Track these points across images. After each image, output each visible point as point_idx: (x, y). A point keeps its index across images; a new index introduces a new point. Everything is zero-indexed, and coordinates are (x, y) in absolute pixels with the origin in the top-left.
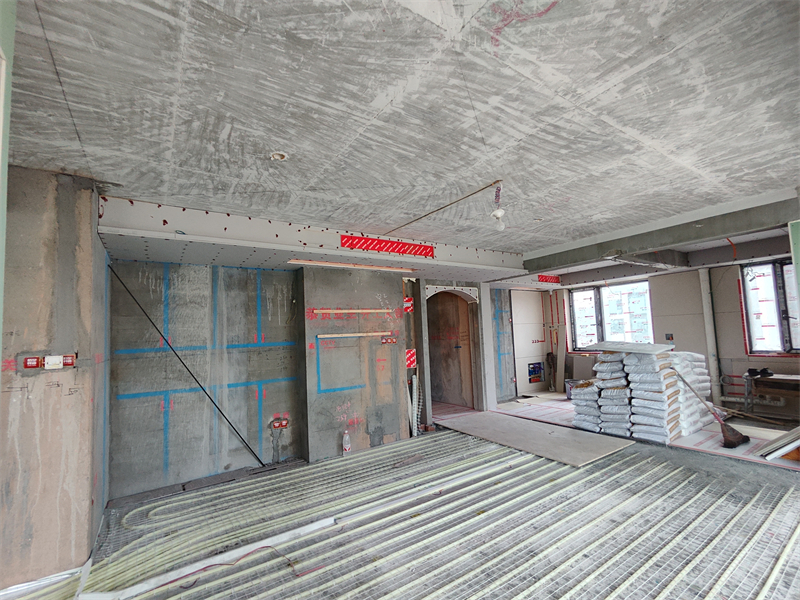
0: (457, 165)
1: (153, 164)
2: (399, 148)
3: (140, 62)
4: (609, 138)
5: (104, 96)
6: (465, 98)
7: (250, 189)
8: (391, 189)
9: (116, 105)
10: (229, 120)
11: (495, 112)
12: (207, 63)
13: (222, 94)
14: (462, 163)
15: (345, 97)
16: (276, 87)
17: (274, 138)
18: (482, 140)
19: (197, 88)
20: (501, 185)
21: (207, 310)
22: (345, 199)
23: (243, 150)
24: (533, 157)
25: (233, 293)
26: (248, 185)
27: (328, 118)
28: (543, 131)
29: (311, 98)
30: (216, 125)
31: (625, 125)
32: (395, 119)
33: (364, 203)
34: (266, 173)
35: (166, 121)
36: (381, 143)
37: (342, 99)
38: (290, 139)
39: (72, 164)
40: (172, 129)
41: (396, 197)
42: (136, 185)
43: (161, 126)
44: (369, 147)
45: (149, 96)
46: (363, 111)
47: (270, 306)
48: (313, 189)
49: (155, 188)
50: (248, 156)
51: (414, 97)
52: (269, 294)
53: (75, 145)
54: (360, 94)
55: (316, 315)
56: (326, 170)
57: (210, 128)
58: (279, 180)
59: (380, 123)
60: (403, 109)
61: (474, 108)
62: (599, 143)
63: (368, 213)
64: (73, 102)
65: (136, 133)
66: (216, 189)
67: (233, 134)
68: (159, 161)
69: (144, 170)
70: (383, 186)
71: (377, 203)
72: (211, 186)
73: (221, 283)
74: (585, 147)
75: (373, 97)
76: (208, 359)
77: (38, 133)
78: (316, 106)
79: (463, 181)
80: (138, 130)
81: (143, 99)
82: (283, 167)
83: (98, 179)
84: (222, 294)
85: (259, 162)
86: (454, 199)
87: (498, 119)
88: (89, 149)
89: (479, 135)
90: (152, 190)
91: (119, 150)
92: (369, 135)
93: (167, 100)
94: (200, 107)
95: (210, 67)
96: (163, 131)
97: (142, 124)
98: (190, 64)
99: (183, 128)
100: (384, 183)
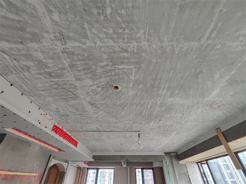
1: (49, 36)
2: (146, 111)
5: (130, 4)
7: (66, 86)
8: (115, 119)
9: (123, 12)
13: (159, 61)
14: (145, 123)
17: (131, 83)
18: (160, 121)
19: (159, 52)
22: (93, 113)
23: (112, 76)
28: (170, 125)
30: (129, 63)
32: (163, 105)
35: (120, 40)
36: (147, 107)
40: (111, 43)
43: (112, 39)
44: (142, 106)
59: (159, 103)
65: (91, 24)
66: (48, 73)
67: (125, 70)
68: (58, 39)
70: (116, 117)
80: (96, 25)
87: (172, 119)
93: (143, 40)
94: (144, 54)
95: (176, 54)
96: (106, 40)
97: (106, 28)
98: (177, 47)
99: (117, 49)
100: (118, 117)
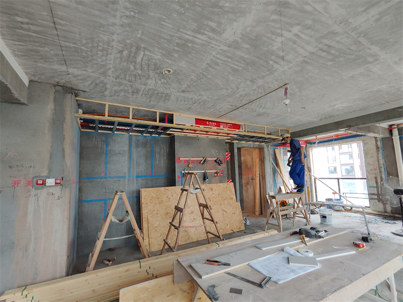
0: (264, 74)
1: (102, 78)
2: (234, 64)
3: (97, 13)
4: (360, 53)
5: (78, 36)
6: (278, 29)
7: (150, 92)
8: (225, 90)
9: (84, 42)
10: (142, 49)
11: (294, 38)
12: (133, 11)
13: (140, 32)
14: (268, 73)
15: (208, 31)
16: (170, 26)
17: (166, 60)
18: (283, 58)
19: (127, 29)
20: (288, 86)
21: (126, 158)
22: (199, 97)
23: (148, 68)
24: (310, 68)
25: (139, 149)
26: (150, 89)
27: (197, 46)
28: (321, 49)
29: (189, 33)
30: (136, 53)
31: (372, 44)
32: (235, 45)
33: (209, 100)
34: (160, 82)
35: (110, 51)
36: (224, 61)
37: (206, 32)
38: (174, 61)
39: (63, 79)
40: (112, 56)
41: (227, 95)
42: (93, 91)
43: (107, 55)
44: (217, 64)
45: (102, 36)
46: (217, 40)
47: (157, 156)
48: (183, 91)
49: (103, 92)
50: (151, 72)
51: (248, 29)
52: (157, 150)
53: (64, 68)
54: (217, 28)
55: (181, 160)
56: (192, 79)
57: (133, 55)
58: (166, 86)
59: (225, 48)
60: (240, 38)
61: (282, 36)
62: (353, 57)
63: (211, 105)
64: (63, 41)
65: (94, 60)
66: (133, 92)
67: (144, 58)
68: (105, 76)
69: (97, 82)
70: (222, 89)
71: (216, 99)
72: (130, 91)
73: (133, 144)
74: (343, 59)
75: (224, 30)
76: (126, 183)
77: (45, 61)
78: (191, 38)
79: (266, 85)
80: (95, 57)
81: (98, 37)
82: (169, 78)
83: (75, 88)
84: (134, 150)
85: (156, 75)
86: (259, 96)
87: (295, 43)
88: (71, 70)
89: (281, 54)
90: (101, 94)
91: (86, 70)
92: (218, 56)
93: (111, 37)
94: (128, 41)
95: (135, 14)
96: (108, 58)
97: (97, 54)
98: (124, 13)
99: (118, 55)
100: (222, 86)
